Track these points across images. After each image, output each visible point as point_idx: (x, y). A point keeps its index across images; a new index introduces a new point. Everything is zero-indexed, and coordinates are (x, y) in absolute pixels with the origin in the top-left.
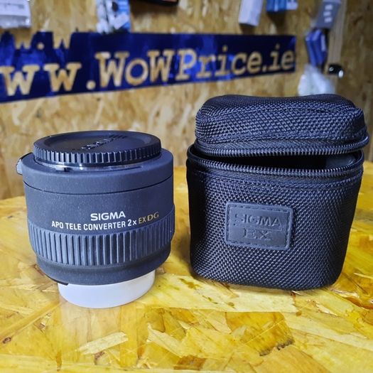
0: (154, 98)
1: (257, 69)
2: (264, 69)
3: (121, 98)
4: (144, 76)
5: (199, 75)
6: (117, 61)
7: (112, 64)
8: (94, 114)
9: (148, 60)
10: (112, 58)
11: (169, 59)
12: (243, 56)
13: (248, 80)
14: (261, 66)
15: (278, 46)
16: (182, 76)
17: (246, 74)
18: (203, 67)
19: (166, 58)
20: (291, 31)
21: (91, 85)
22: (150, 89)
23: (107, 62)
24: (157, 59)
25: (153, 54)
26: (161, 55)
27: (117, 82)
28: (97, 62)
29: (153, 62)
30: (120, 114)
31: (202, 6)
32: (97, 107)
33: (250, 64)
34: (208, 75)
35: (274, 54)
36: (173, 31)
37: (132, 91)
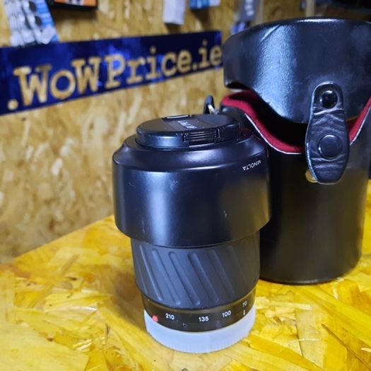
0: (85, 110)
1: (188, 68)
2: (195, 67)
3: (48, 115)
4: (71, 88)
5: (130, 81)
6: (40, 75)
7: (34, 78)
8: (21, 136)
9: (73, 70)
10: (33, 72)
11: (96, 67)
12: (171, 56)
13: (180, 80)
14: (191, 64)
15: (205, 43)
16: (111, 83)
17: (178, 74)
18: (133, 72)
19: (92, 67)
20: (216, 26)
21: (13, 105)
22: (80, 102)
23: (28, 77)
24: (83, 68)
25: (78, 64)
26: (87, 64)
27: (43, 98)
28: (17, 78)
29: (79, 72)
30: (50, 132)
31: (124, 8)
32: (22, 128)
33: (180, 63)
34: (139, 79)
35: (203, 51)
36: (96, 37)
37: (60, 106)
